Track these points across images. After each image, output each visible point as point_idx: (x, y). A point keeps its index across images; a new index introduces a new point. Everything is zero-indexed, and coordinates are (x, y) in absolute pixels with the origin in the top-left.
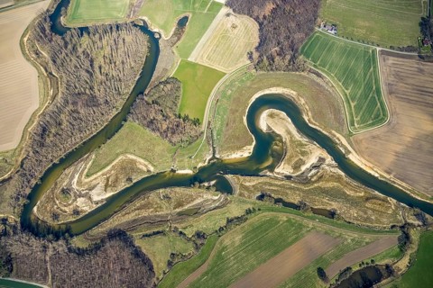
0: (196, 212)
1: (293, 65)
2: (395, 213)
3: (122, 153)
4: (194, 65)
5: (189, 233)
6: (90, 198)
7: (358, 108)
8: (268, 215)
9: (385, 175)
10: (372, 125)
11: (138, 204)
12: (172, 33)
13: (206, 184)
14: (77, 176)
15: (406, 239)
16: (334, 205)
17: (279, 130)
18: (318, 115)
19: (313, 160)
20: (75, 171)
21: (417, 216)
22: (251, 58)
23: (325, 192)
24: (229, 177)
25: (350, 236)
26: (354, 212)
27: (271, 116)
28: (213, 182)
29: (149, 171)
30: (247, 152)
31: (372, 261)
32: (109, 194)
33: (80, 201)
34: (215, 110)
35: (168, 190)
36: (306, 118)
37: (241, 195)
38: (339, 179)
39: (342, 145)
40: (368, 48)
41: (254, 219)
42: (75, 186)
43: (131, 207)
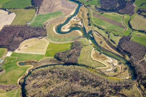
3: (92, 59)
11: (106, 49)
13: (92, 36)
19: (75, 20)
27: (64, 29)
28: (90, 35)
29: (95, 50)
33: (115, 64)
35: (98, 43)
38: (78, 15)
42: (111, 69)
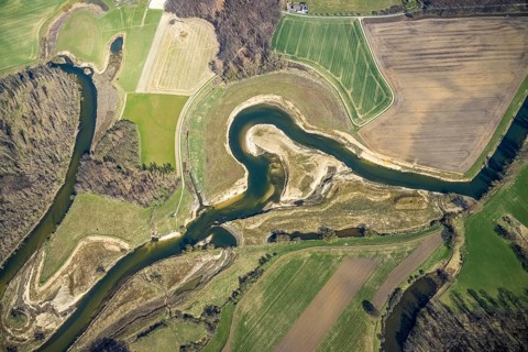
0: (198, 283)
1: (267, 64)
2: (430, 206)
3: (81, 238)
4: (146, 97)
5: (197, 312)
6: (53, 311)
7: (357, 94)
8: (287, 257)
9: (408, 165)
10: (378, 110)
11: (119, 297)
12: (106, 64)
13: (201, 244)
14: (27, 287)
15: (450, 233)
16: (360, 220)
17: (273, 149)
18: (314, 116)
19: (322, 173)
20: (24, 281)
21: (456, 201)
22: (214, 69)
23: (346, 207)
24: (227, 225)
25: (388, 250)
26: (385, 221)
27: (259, 133)
28: (209, 239)
29: (123, 250)
30: (241, 187)
31: (421, 271)
32: (78, 297)
33: (41, 320)
34: (188, 147)
35: (155, 267)
36: (300, 125)
37: (247, 243)
38: (357, 186)
39: (351, 145)
40: (349, 21)
41: (272, 269)
42: (28, 302)
43: (113, 303)
